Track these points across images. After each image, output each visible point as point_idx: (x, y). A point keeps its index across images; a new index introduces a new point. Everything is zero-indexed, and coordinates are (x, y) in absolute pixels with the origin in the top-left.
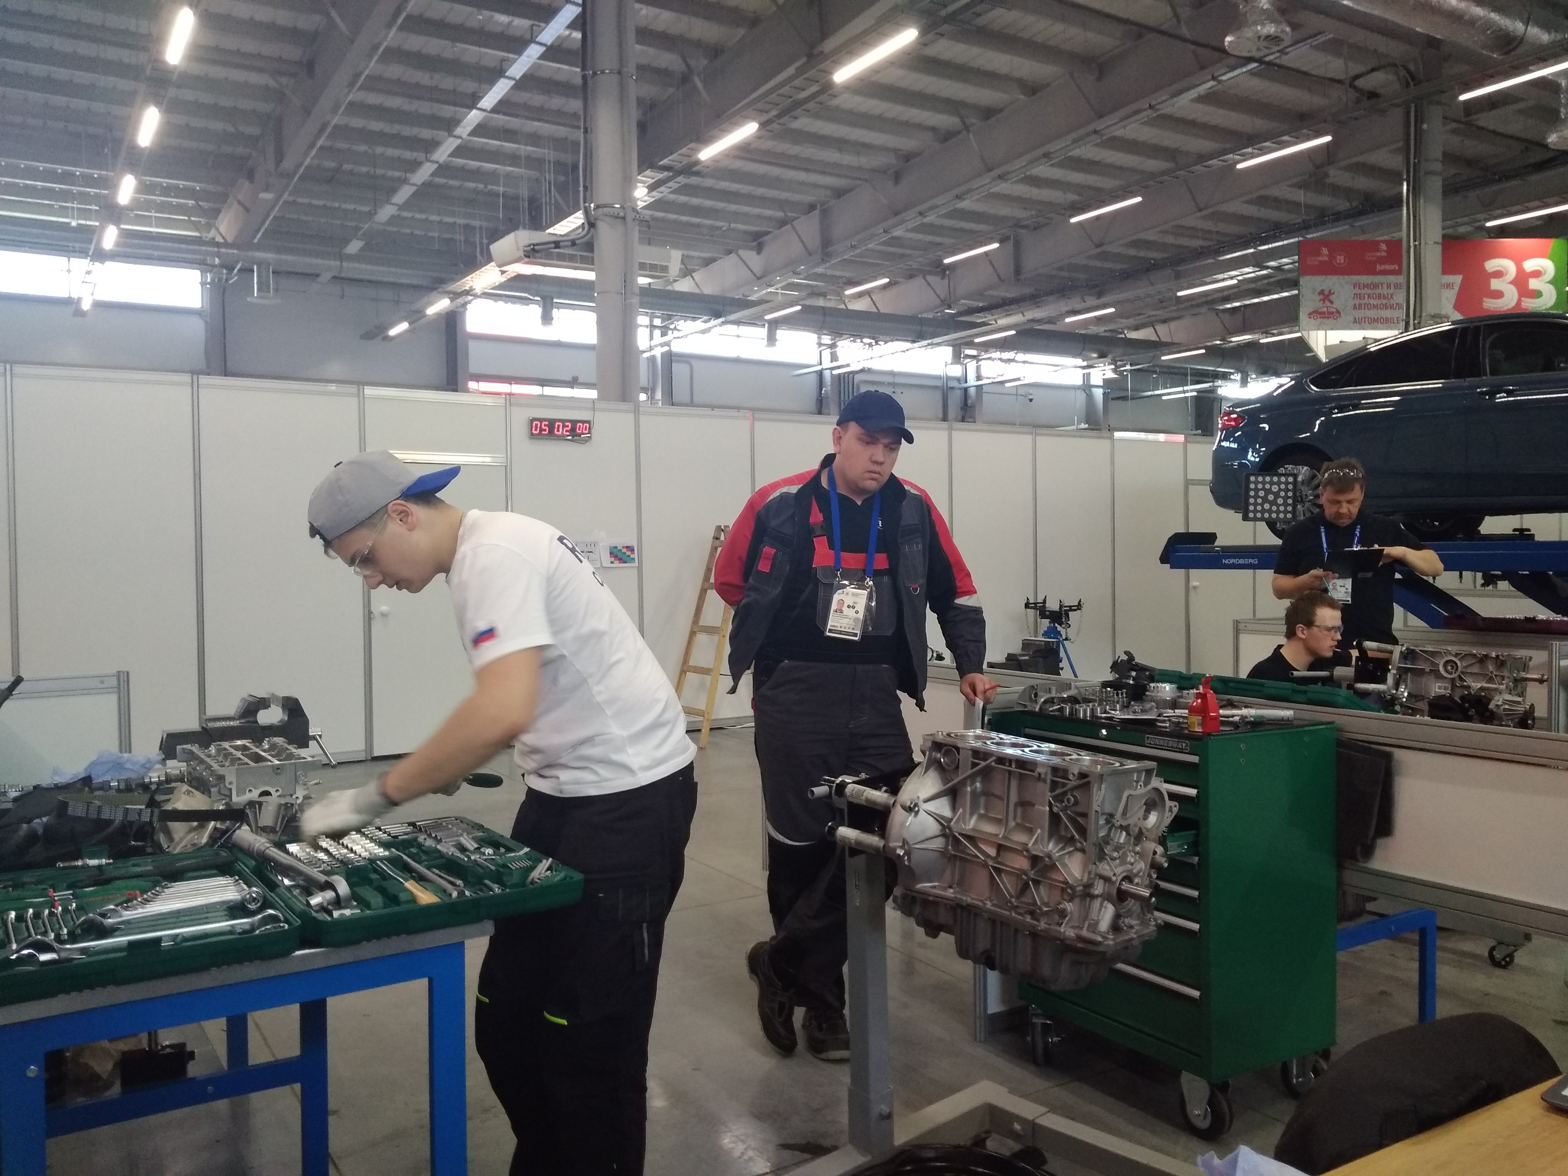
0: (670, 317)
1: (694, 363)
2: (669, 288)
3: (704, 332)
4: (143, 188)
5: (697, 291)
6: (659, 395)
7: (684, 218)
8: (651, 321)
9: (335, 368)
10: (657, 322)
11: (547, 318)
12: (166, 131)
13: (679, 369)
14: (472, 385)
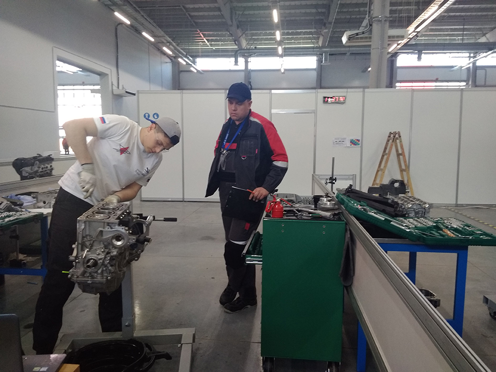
0: (477, 53)
1: (488, 69)
2: (477, 42)
3: (485, 57)
4: (282, 34)
5: (487, 41)
6: (470, 83)
7: (479, 14)
8: (470, 55)
9: (356, 83)
10: (472, 55)
11: (419, 58)
12: (281, 15)
13: (480, 73)
14: (397, 84)
